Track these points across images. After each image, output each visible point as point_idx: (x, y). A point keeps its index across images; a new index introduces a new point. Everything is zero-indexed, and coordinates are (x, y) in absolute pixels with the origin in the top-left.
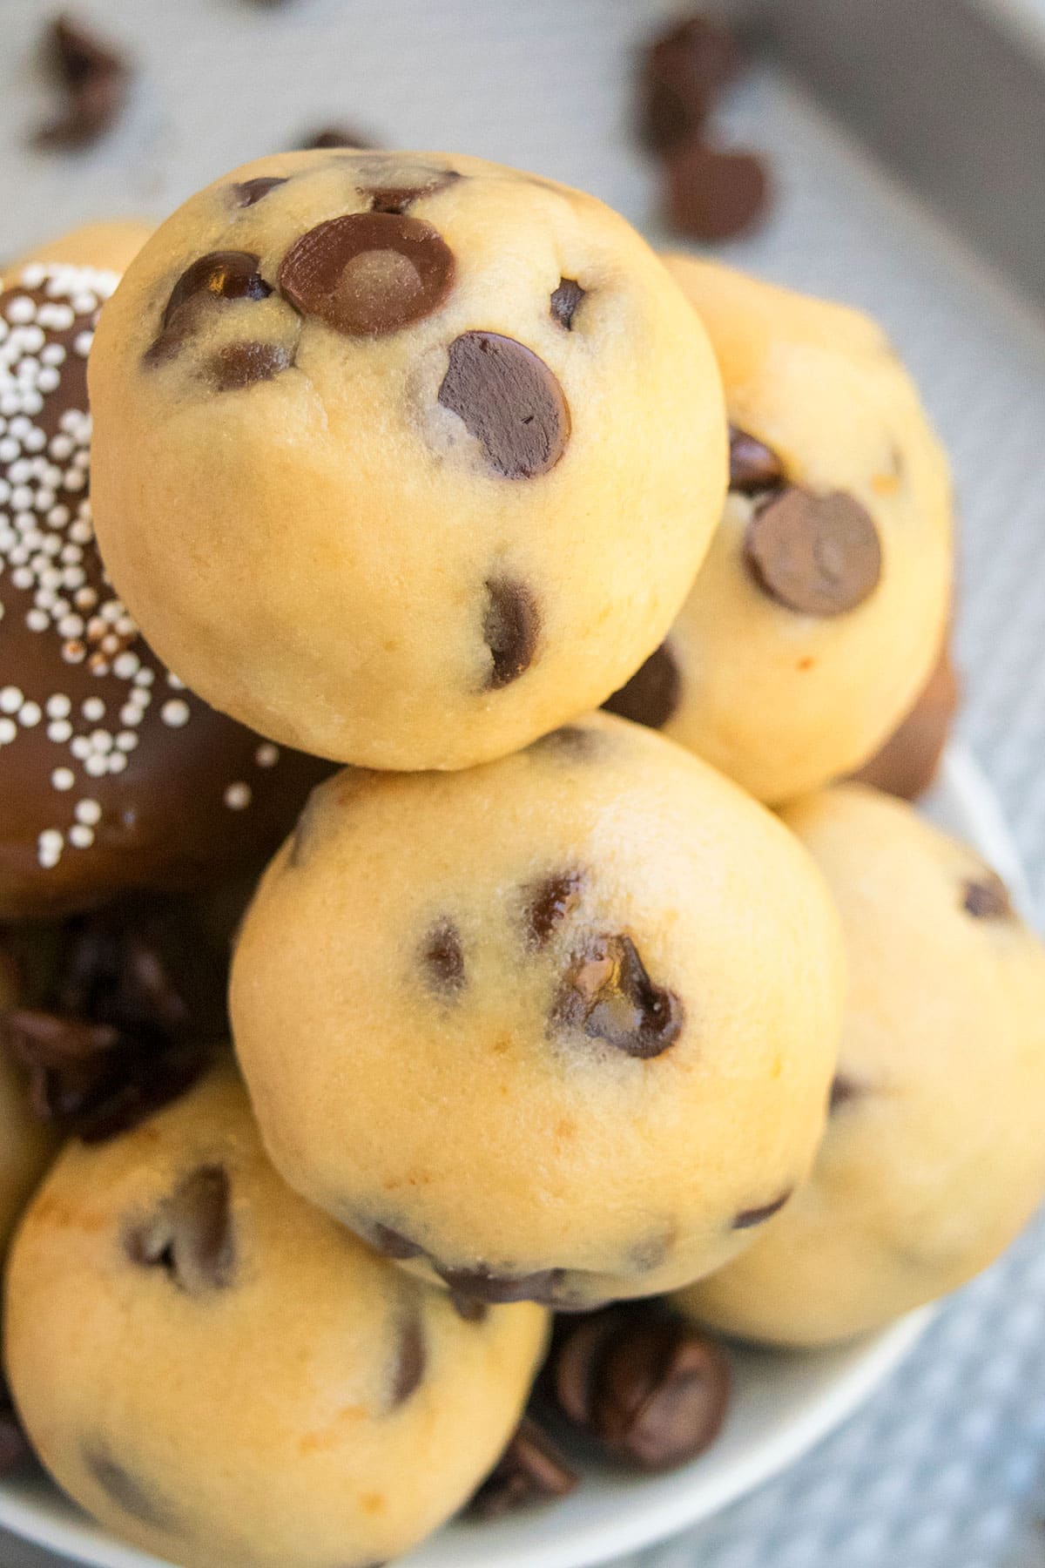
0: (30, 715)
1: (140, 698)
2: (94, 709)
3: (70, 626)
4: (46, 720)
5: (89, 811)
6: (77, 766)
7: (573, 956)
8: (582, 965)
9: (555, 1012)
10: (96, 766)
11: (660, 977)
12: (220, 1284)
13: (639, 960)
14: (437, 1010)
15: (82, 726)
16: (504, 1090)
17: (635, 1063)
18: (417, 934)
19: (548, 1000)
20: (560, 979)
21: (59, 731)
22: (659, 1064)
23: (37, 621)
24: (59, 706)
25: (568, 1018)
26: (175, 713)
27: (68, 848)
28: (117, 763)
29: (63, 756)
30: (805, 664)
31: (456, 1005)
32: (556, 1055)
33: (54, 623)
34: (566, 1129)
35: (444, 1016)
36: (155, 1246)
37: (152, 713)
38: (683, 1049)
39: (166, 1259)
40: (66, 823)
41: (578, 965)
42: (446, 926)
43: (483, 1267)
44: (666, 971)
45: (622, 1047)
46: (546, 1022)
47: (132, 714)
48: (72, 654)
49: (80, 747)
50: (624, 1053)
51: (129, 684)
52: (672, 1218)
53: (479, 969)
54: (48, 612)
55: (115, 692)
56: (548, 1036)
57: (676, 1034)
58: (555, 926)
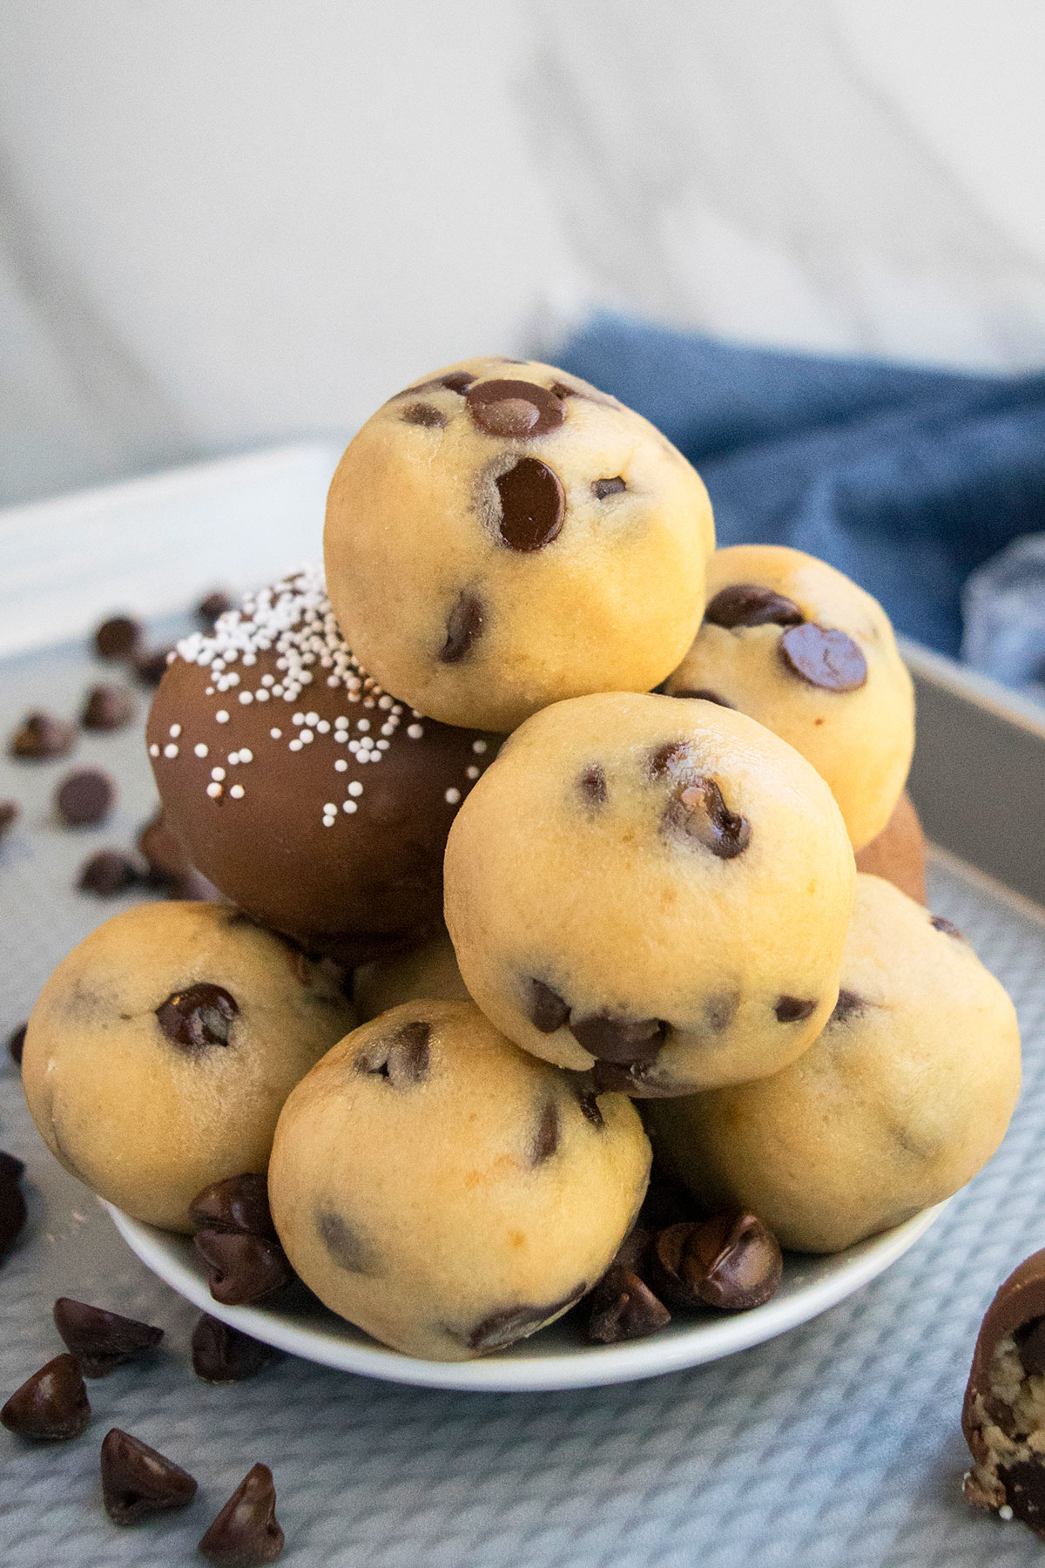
0: (323, 727)
1: (393, 720)
2: (363, 725)
3: (352, 683)
4: (333, 730)
5: (355, 788)
6: (351, 758)
7: (679, 783)
8: (686, 787)
9: (666, 815)
10: (362, 757)
11: (735, 808)
12: (417, 1078)
13: (722, 799)
14: (586, 815)
15: (354, 733)
16: (629, 866)
17: (717, 859)
18: (575, 772)
19: (661, 806)
20: (670, 795)
21: (341, 736)
22: (733, 863)
23: (332, 681)
24: (342, 722)
25: (675, 820)
26: (414, 731)
27: (341, 813)
28: (376, 756)
29: (343, 751)
30: (819, 722)
31: (599, 812)
32: (665, 844)
33: (343, 683)
34: (669, 896)
35: (591, 819)
36: (377, 1063)
37: (400, 730)
38: (750, 855)
39: (384, 1071)
40: (341, 797)
41: (682, 788)
42: (595, 766)
43: (605, 1011)
44: (738, 804)
45: (709, 846)
46: (659, 822)
47: (387, 729)
48: (352, 697)
49: (353, 746)
50: (710, 851)
51: (388, 713)
52: (737, 978)
53: (614, 791)
54: (341, 678)
55: (378, 716)
56: (660, 831)
57: (746, 844)
58: (668, 765)
